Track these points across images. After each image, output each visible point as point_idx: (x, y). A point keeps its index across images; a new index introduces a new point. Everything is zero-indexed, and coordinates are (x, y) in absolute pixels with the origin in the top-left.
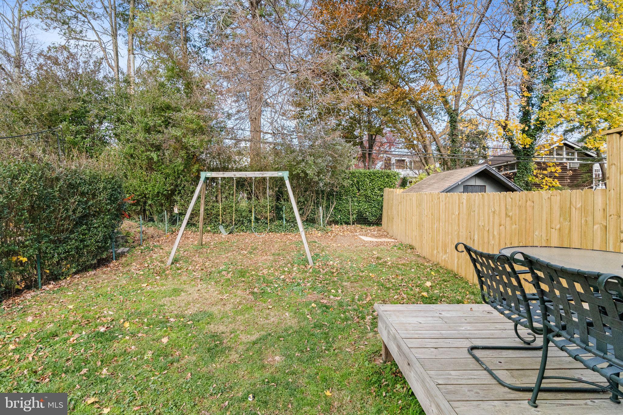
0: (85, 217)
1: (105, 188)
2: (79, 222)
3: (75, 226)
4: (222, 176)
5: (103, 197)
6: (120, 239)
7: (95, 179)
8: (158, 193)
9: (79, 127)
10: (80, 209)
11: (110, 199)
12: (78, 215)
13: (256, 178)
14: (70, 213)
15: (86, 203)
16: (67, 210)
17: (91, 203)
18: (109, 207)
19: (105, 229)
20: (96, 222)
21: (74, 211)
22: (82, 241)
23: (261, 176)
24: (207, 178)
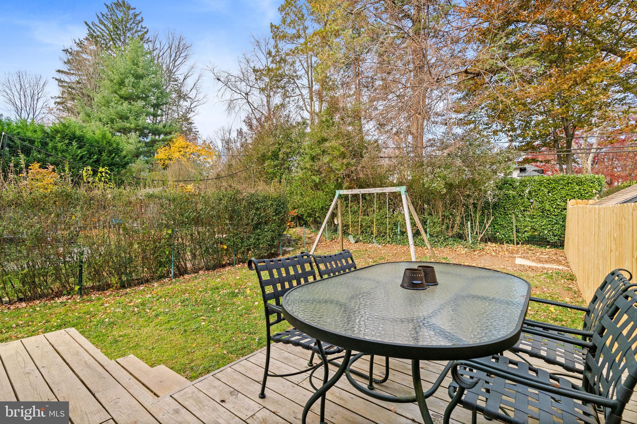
0: (259, 224)
1: (272, 205)
2: (256, 227)
3: (254, 229)
4: (351, 193)
5: (270, 211)
6: (292, 242)
7: (266, 199)
8: (322, 207)
9: (276, 162)
10: (256, 218)
11: (275, 212)
12: (254, 222)
13: (377, 193)
14: (250, 221)
15: (260, 214)
16: (248, 219)
17: (262, 214)
18: (274, 218)
19: (272, 233)
20: (266, 228)
21: (252, 219)
22: (258, 239)
23: (381, 192)
24: (340, 195)
